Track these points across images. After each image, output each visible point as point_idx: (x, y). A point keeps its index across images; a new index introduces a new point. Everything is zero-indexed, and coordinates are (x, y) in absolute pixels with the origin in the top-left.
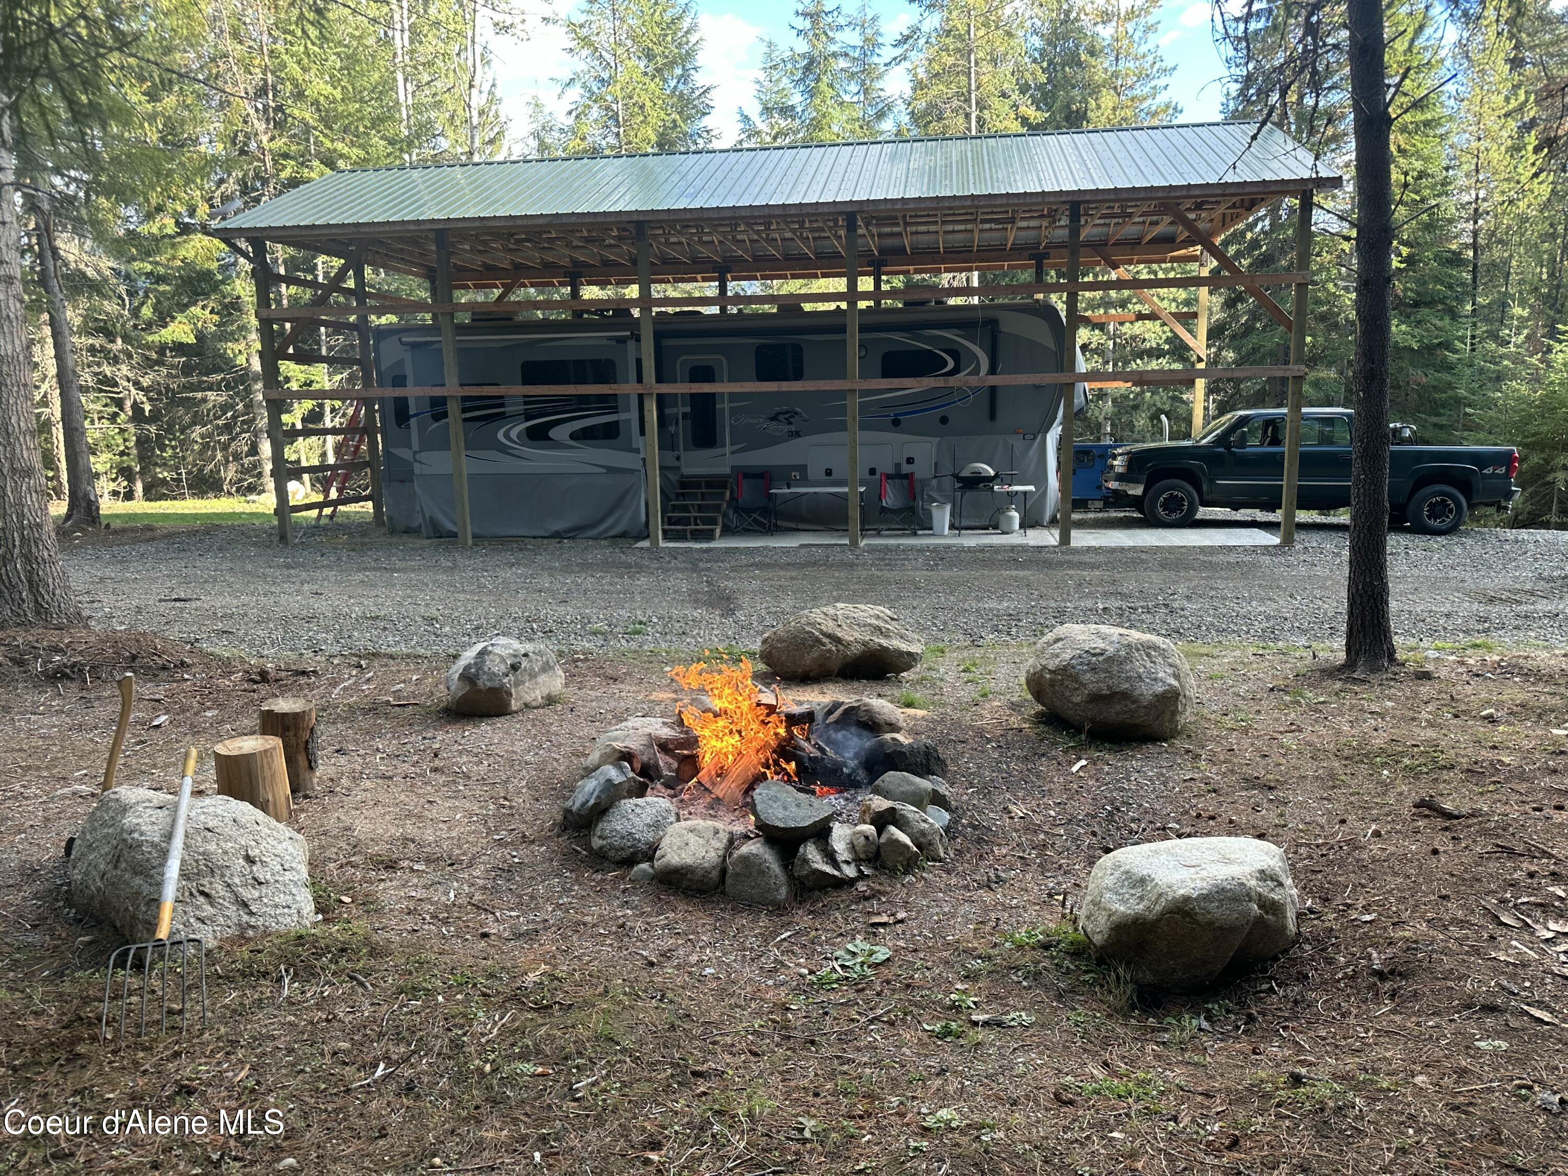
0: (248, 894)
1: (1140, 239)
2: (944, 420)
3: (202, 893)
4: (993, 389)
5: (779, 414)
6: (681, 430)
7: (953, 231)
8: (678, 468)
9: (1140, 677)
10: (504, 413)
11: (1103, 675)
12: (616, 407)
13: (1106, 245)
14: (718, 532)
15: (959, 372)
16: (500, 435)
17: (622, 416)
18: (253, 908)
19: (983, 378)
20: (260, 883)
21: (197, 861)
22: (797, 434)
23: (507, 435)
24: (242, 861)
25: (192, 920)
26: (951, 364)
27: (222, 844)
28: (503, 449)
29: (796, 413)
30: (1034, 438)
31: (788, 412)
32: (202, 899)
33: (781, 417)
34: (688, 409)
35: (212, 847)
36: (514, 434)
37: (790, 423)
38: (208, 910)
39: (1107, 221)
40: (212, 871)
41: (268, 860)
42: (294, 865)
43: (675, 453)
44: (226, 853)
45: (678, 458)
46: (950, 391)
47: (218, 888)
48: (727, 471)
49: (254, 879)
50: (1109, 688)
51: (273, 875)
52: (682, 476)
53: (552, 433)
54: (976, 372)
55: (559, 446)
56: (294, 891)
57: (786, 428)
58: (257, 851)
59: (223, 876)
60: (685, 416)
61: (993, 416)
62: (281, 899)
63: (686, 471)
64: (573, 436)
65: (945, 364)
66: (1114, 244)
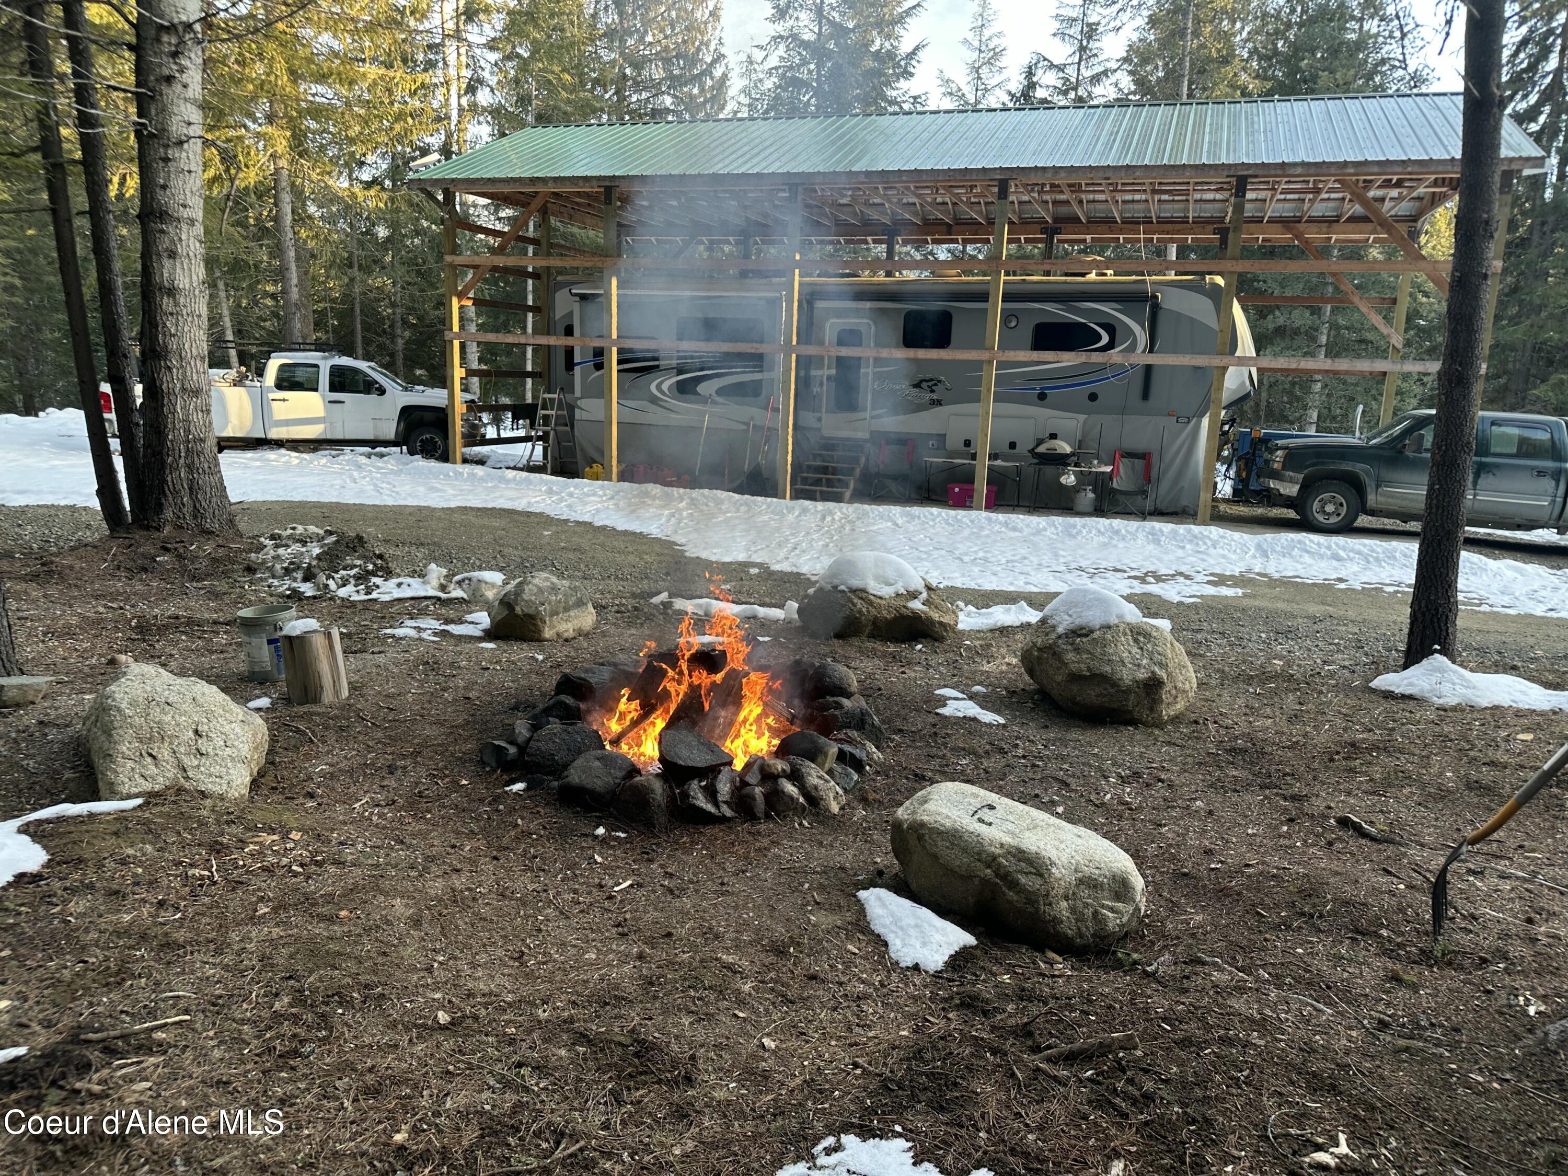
0: (188, 761)
1: (1339, 217)
2: (1093, 397)
3: (150, 755)
4: (1148, 368)
5: (922, 381)
6: (823, 391)
7: (1133, 201)
8: (819, 430)
9: (1122, 661)
10: (658, 366)
11: (1084, 656)
12: (761, 366)
13: (1299, 222)
14: (848, 494)
15: (1113, 348)
16: (653, 387)
17: (765, 376)
18: (190, 774)
19: (1141, 358)
20: (202, 754)
21: (151, 728)
22: (938, 403)
23: (659, 387)
24: (191, 734)
25: (137, 776)
26: (1105, 339)
27: (177, 716)
28: (654, 400)
29: (940, 381)
30: (1189, 422)
31: (932, 380)
32: (149, 760)
33: (924, 385)
34: (833, 372)
35: (168, 718)
36: (665, 387)
37: (932, 391)
38: (153, 770)
39: (1302, 196)
40: (163, 738)
41: (213, 735)
42: (236, 743)
43: (817, 415)
44: (178, 725)
45: (820, 419)
46: (1103, 367)
47: (165, 754)
48: (863, 435)
49: (198, 750)
50: (1089, 669)
51: (215, 749)
52: (823, 438)
53: (702, 388)
54: (1132, 348)
55: (705, 400)
56: (230, 765)
57: (928, 396)
58: (206, 727)
59: (171, 743)
60: (829, 378)
61: (1146, 395)
62: (215, 770)
63: (826, 433)
64: (720, 392)
65: (1099, 338)
66: (1306, 221)
